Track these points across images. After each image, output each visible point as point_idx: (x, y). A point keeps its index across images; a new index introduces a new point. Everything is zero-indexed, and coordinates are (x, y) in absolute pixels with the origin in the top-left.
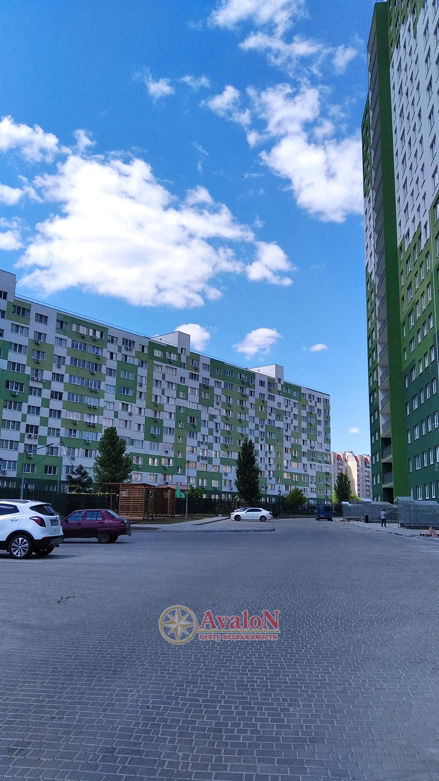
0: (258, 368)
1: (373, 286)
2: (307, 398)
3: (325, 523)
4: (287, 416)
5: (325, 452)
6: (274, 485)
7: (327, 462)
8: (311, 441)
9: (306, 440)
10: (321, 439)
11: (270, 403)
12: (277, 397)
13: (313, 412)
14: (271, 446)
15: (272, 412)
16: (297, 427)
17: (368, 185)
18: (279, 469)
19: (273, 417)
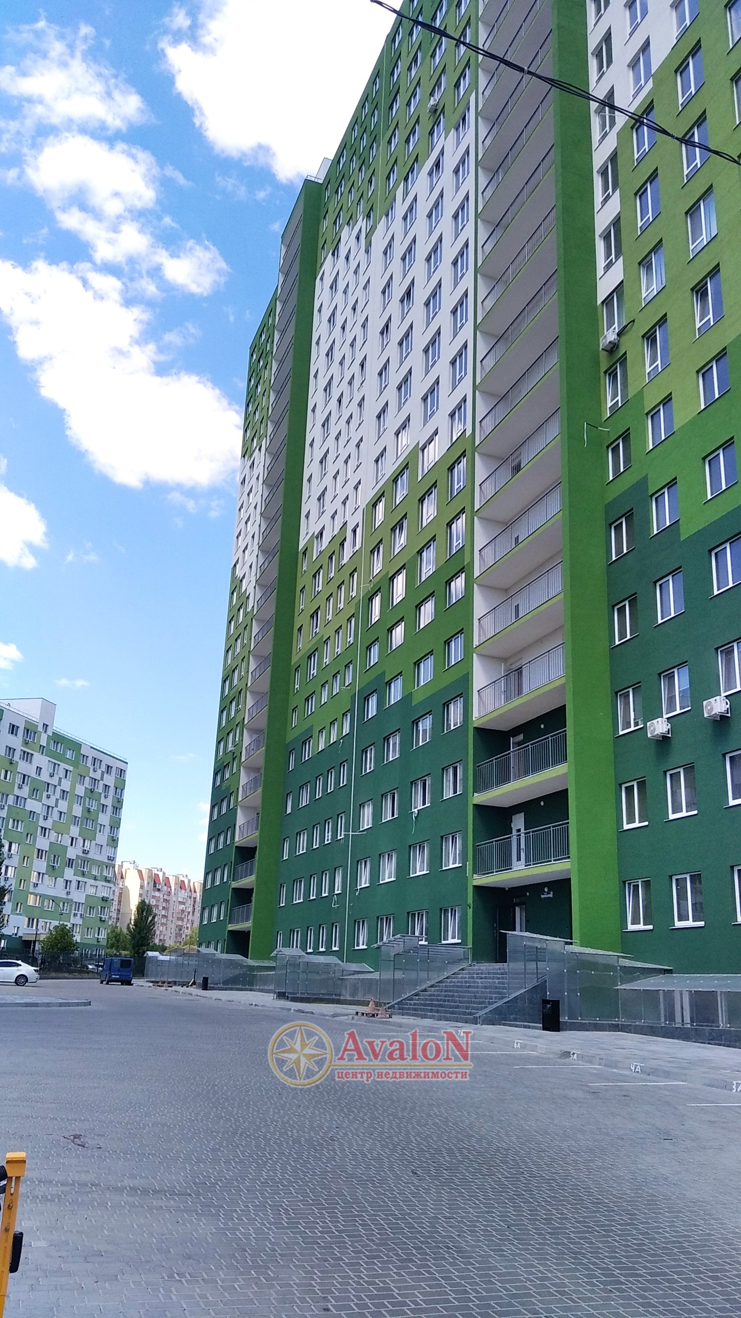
0: (8, 702)
2: (89, 764)
4: (49, 793)
5: (107, 861)
6: (9, 915)
7: (107, 880)
8: (84, 840)
9: (76, 839)
10: (102, 838)
11: (23, 767)
12: (37, 756)
13: (95, 790)
14: (13, 845)
15: (23, 783)
16: (65, 813)
17: (253, 440)
18: (21, 888)
19: (25, 792)
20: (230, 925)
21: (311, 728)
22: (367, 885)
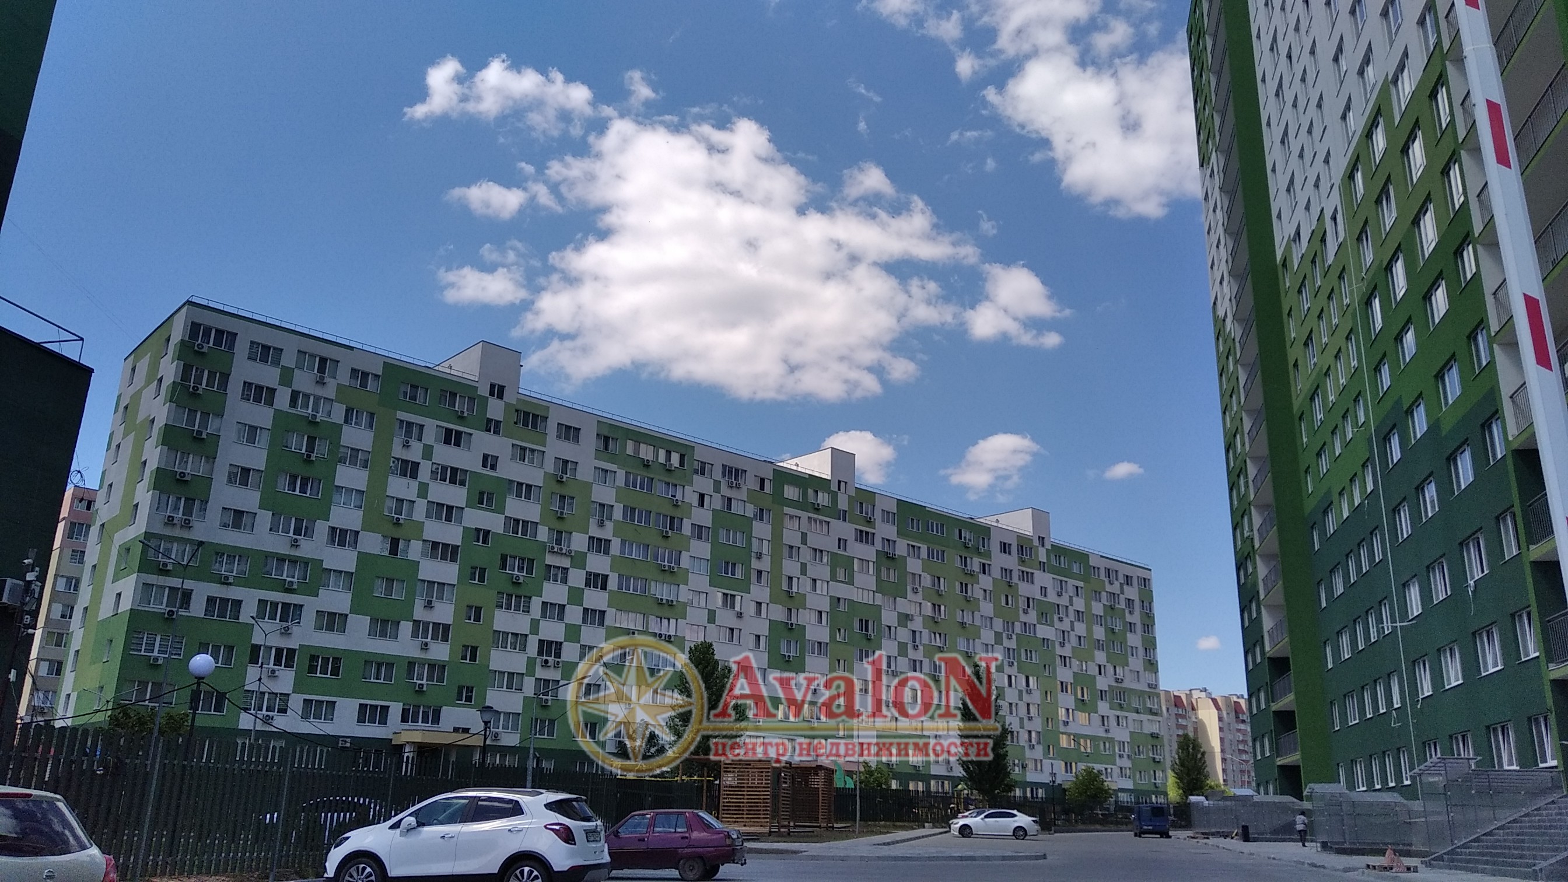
0: (996, 517)
1: (1230, 343)
2: (1103, 576)
3: (1154, 842)
4: (1061, 616)
5: (1148, 690)
6: (1041, 760)
7: (1151, 712)
8: (1115, 667)
9: (1105, 666)
10: (1136, 663)
11: (1024, 589)
12: (1038, 574)
13: (1117, 606)
14: (1031, 679)
15: (1029, 606)
16: (1084, 637)
17: (1207, 142)
18: (1050, 728)
19: (1032, 617)
20: (1279, 759)
21: (1329, 492)
22: (1431, 693)
